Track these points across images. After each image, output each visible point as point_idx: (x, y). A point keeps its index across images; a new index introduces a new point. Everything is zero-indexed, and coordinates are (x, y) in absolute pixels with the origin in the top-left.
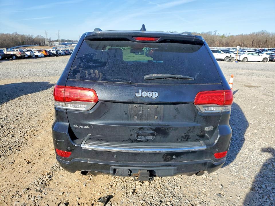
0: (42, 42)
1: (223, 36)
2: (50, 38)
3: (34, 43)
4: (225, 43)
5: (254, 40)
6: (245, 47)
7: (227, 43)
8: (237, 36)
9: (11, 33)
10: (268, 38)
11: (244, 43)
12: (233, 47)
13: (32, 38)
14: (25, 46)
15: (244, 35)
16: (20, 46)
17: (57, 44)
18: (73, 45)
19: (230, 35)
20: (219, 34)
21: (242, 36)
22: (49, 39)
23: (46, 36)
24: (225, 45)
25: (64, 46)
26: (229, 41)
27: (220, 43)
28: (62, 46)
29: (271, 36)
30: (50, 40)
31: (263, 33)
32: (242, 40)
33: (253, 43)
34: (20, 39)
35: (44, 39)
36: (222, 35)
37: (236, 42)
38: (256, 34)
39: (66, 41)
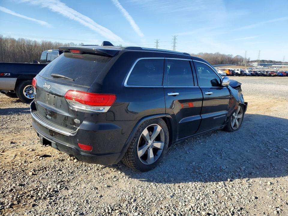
0: (240, 62)
2: (249, 58)
3: (231, 63)
9: (213, 53)
13: (231, 58)
14: (222, 65)
16: (218, 65)
17: (255, 64)
18: (273, 66)
22: (247, 58)
23: (245, 56)
25: (263, 66)
28: (260, 66)
30: (249, 59)
34: (219, 59)
35: (243, 58)
39: (267, 61)
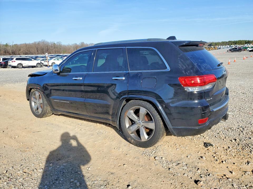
1: (7, 45)
4: (11, 51)
5: (38, 48)
6: (32, 55)
7: (13, 52)
8: (21, 45)
10: (48, 46)
11: (29, 51)
12: (21, 55)
15: (27, 44)
19: (14, 44)
20: (2, 43)
21: (26, 45)
24: (11, 53)
26: (14, 50)
27: (5, 52)
29: (50, 45)
31: (43, 42)
32: (27, 48)
33: (37, 50)
36: (5, 44)
37: (22, 50)
38: (38, 43)
